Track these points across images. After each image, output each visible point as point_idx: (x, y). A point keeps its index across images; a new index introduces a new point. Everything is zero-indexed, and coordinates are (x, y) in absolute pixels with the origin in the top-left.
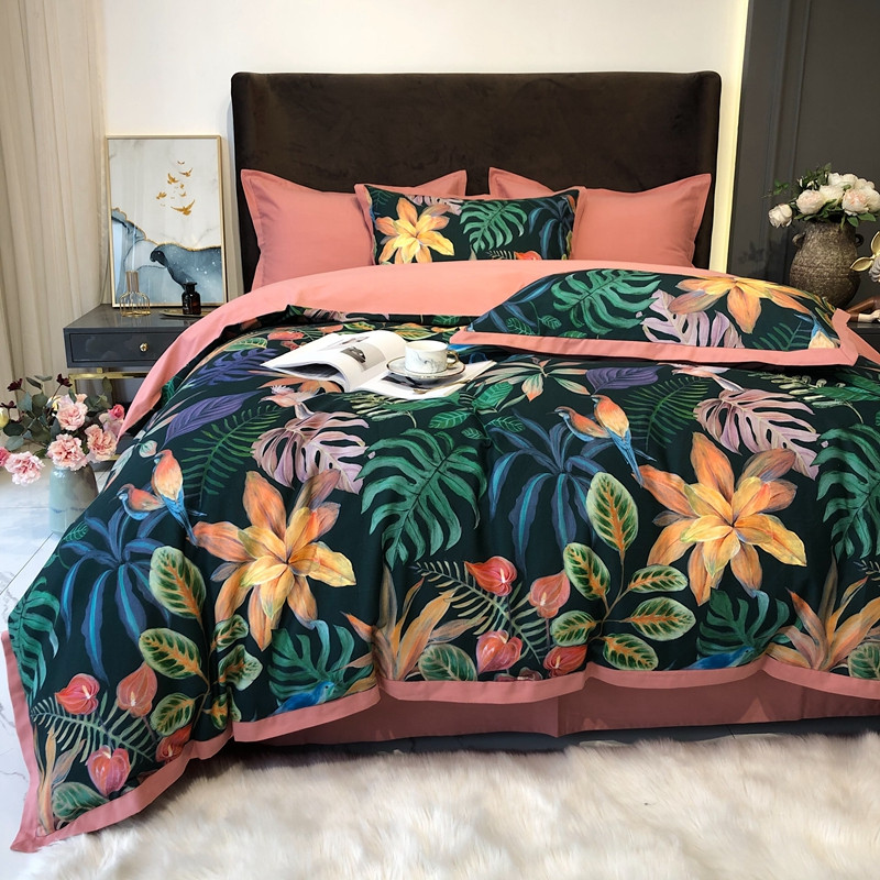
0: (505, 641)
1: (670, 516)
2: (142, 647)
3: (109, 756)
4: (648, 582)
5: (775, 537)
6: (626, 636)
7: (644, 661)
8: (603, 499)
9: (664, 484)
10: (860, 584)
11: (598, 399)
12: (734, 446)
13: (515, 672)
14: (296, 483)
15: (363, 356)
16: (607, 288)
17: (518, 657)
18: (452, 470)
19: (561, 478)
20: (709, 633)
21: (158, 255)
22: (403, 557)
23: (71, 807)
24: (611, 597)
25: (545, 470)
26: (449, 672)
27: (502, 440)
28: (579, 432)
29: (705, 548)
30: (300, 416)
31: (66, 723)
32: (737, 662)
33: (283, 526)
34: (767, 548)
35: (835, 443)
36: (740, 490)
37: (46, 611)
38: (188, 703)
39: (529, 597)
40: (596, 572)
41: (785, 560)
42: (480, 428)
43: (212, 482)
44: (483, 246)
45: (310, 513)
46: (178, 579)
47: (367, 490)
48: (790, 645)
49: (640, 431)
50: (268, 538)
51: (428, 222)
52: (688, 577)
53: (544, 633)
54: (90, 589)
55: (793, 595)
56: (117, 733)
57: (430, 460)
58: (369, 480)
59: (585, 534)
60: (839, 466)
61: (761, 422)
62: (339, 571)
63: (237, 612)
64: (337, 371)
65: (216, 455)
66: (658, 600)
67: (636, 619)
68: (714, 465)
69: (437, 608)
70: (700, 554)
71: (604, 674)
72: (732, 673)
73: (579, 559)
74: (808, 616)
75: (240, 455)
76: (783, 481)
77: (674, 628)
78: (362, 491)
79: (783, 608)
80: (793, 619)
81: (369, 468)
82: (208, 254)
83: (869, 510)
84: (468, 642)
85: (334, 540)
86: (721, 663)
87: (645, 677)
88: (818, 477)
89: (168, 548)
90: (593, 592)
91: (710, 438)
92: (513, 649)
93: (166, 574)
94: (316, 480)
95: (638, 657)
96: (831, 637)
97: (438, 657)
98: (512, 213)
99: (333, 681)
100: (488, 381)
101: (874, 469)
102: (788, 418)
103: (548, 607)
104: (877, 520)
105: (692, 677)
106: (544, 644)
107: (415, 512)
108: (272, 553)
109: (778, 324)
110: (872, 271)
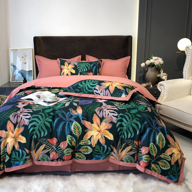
0: (55, 154)
1: (88, 130)
4: (83, 143)
5: (108, 134)
6: (79, 153)
7: (83, 158)
8: (75, 127)
9: (87, 124)
10: (125, 144)
11: (78, 107)
12: (101, 116)
13: (57, 160)
14: (17, 123)
15: (40, 97)
16: (88, 84)
17: (58, 157)
18: (46, 121)
19: (67, 122)
20: (95, 153)
22: (36, 138)
24: (76, 145)
26: (45, 159)
27: (57, 115)
28: (72, 113)
30: (21, 109)
32: (102, 159)
33: (13, 131)
34: (106, 136)
35: (121, 116)
36: (101, 125)
39: (60, 145)
40: (73, 141)
41: (110, 139)
42: (54, 113)
43: (2, 122)
44: (81, 71)
45: (19, 129)
47: (30, 124)
48: (112, 155)
49: (84, 113)
50: (11, 133)
51: (71, 66)
52: (91, 142)
53: (63, 152)
55: (111, 146)
57: (42, 119)
58: (30, 123)
59: (71, 134)
60: (121, 121)
61: (107, 112)
62: (23, 140)
63: (5, 147)
64: (33, 100)
65: (3, 117)
66: (85, 146)
67: (80, 150)
68: (97, 120)
69: (42, 147)
70: (93, 137)
71: (76, 160)
72: (101, 161)
73: (70, 138)
74: (115, 150)
75: (7, 117)
76: (110, 123)
77: (88, 152)
78: (29, 125)
79: (109, 148)
80: (112, 150)
81: (31, 120)
82: (30, 72)
83: (126, 129)
84: (48, 154)
85: (23, 134)
86: (99, 159)
87: (83, 161)
88: (117, 123)
90: (73, 145)
91: (97, 115)
92: (57, 155)
94: (21, 122)
95: (82, 157)
96: (120, 154)
97: (43, 157)
98: (87, 65)
99: (22, 161)
100: (61, 103)
101: (128, 121)
102: (113, 111)
103: (64, 147)
104: (128, 131)
105: (93, 161)
106: (63, 155)
107: (38, 129)
108: (11, 136)
109: (117, 92)
110: (161, 76)
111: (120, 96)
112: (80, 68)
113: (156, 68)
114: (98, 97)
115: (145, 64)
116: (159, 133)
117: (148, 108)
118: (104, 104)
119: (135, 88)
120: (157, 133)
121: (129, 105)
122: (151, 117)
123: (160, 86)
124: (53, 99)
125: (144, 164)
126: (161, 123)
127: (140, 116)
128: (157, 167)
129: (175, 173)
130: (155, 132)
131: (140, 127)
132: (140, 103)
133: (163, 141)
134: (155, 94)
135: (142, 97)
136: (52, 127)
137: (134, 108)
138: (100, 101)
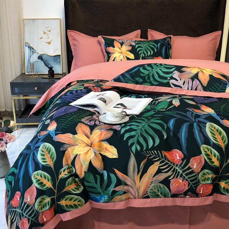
0: (181, 182)
17: (187, 188)
21: (40, 58)
22: (139, 149)
24: (221, 165)
39: (189, 165)
40: (215, 156)
44: (144, 55)
51: (125, 48)
53: (196, 179)
69: (153, 168)
73: (207, 150)
82: (56, 57)
90: (214, 164)
97: (155, 188)
98: (152, 45)
103: (197, 168)
106: (196, 183)
112: (141, 50)
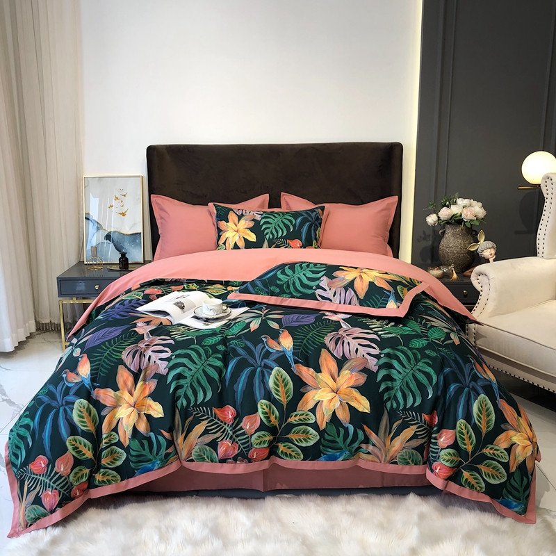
0: (230, 445)
1: (309, 388)
2: (68, 444)
3: (50, 493)
4: (297, 418)
5: (356, 399)
6: (287, 444)
7: (296, 456)
8: (277, 379)
9: (306, 373)
10: (399, 422)
11: (283, 331)
12: (339, 356)
13: (235, 459)
14: (140, 370)
15: (184, 306)
16: (302, 274)
17: (236, 452)
18: (209, 365)
19: (259, 369)
20: (326, 443)
21: (109, 237)
22: (185, 405)
23: (34, 517)
24: (280, 425)
25: (252, 366)
26: (206, 458)
27: (234, 350)
28: (270, 347)
29: (324, 403)
30: (146, 339)
31: (33, 478)
32: (341, 458)
33: (133, 391)
34: (353, 404)
35: (388, 355)
36: (341, 376)
37: (27, 427)
38: (87, 471)
39: (242, 424)
40: (273, 413)
41: (361, 410)
42: (225, 344)
43: (104, 370)
45: (145, 384)
46: (85, 414)
47: (170, 373)
48: (369, 453)
49: (297, 347)
50: (126, 396)
51: (244, 224)
52: (316, 416)
53: (248, 441)
54: (47, 417)
55: (365, 427)
56: (54, 483)
57: (199, 360)
58: (171, 369)
59: (268, 396)
60: (389, 366)
61: (354, 344)
62: (157, 410)
63: (112, 430)
64: (169, 315)
65: (106, 357)
66: (302, 427)
67: (291, 436)
68: (329, 364)
69: (200, 428)
70: (321, 406)
71: (280, 462)
72: (340, 464)
73: (265, 407)
74: (373, 437)
75: (116, 357)
76: (361, 373)
77: (309, 440)
78: (168, 374)
79: (360, 433)
80: (367, 440)
81: (172, 363)
82: (134, 236)
83: (402, 387)
84: (214, 445)
85: (155, 396)
86: (334, 458)
87: (296, 463)
88: (378, 371)
89: (82, 400)
90: (271, 423)
91: (329, 351)
92: (234, 448)
93: (80, 411)
94: (148, 369)
95: (293, 454)
96: (388, 447)
97: (200, 451)
98: (287, 219)
99: (160, 460)
100: (238, 320)
101: (405, 367)
102: (368, 343)
103: (251, 429)
104: (407, 391)
105: (320, 464)
106: (248, 446)
107: (191, 384)
108: (128, 403)
109: (375, 295)
110: (479, 250)
111: (384, 305)
112: (269, 228)
113: (467, 228)
114: (326, 306)
115: (439, 217)
116: (479, 395)
117: (452, 335)
118: (344, 326)
119: (417, 284)
120: (474, 394)
121: (405, 328)
122: (461, 357)
123: (479, 277)
124: (217, 311)
125: (444, 470)
126: (485, 371)
127: (434, 354)
128: (475, 479)
129: (518, 491)
130: (469, 393)
131: (434, 382)
132: (433, 324)
133: (488, 415)
134: (465, 296)
135: (434, 308)
136: (222, 379)
137: (418, 336)
138: (334, 318)
